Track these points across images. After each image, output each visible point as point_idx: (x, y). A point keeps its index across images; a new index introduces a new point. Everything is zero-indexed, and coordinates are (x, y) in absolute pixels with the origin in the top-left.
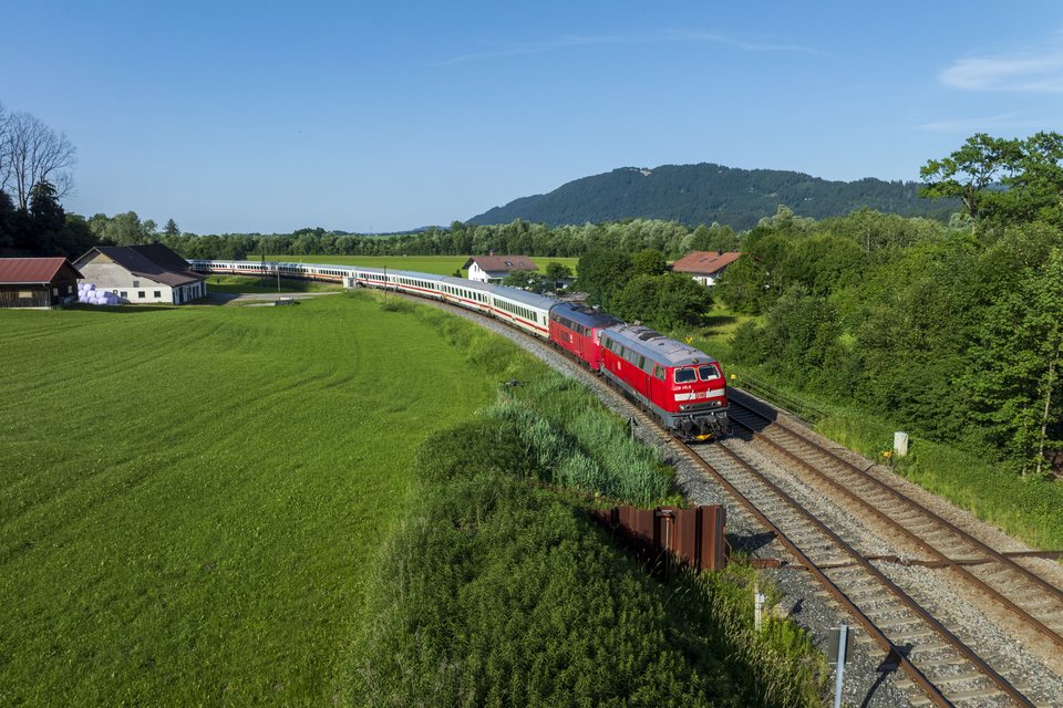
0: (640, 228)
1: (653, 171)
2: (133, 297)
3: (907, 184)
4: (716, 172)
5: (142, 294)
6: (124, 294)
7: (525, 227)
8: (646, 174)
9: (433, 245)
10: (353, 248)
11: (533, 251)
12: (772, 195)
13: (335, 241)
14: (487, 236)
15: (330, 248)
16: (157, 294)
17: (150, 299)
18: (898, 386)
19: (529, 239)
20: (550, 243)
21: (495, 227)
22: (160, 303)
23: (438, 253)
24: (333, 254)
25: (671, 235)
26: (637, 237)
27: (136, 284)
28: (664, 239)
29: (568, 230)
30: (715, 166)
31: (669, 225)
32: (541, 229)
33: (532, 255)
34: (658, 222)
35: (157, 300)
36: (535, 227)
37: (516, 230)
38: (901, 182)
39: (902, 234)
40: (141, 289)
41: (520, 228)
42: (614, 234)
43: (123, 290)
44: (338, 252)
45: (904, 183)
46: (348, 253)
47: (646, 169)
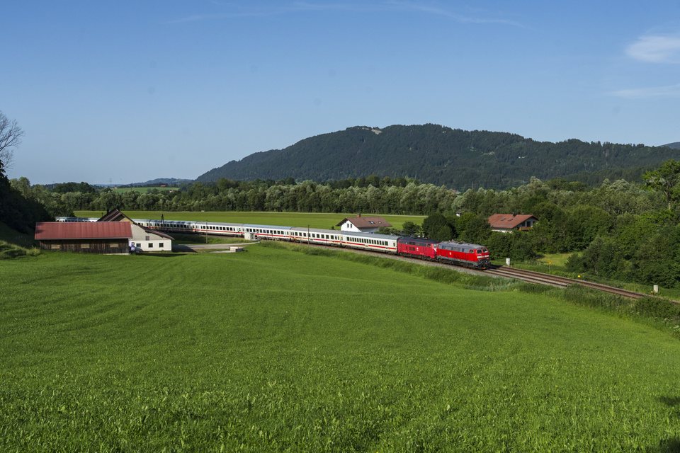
0: (417, 190)
1: (383, 130)
2: (145, 247)
3: (604, 144)
4: (440, 132)
5: (151, 245)
6: (139, 245)
7: (313, 187)
8: (377, 132)
9: (229, 202)
10: (153, 204)
11: (321, 207)
12: (490, 154)
13: (136, 198)
14: (279, 195)
15: (131, 204)
16: (161, 245)
17: (156, 248)
18: (652, 272)
19: (318, 197)
20: (337, 201)
21: (285, 187)
22: (163, 251)
23: (233, 209)
24: (133, 209)
25: (443, 196)
26: (415, 198)
27: (147, 239)
28: (438, 199)
29: (352, 190)
30: (439, 127)
31: (441, 189)
32: (327, 190)
33: (320, 211)
34: (432, 186)
35: (161, 249)
36: (322, 188)
37: (305, 190)
38: (599, 143)
39: (628, 204)
40: (150, 242)
41: (308, 187)
42: (393, 194)
43: (138, 242)
44: (139, 208)
45: (602, 144)
46: (148, 209)
47: (377, 129)
